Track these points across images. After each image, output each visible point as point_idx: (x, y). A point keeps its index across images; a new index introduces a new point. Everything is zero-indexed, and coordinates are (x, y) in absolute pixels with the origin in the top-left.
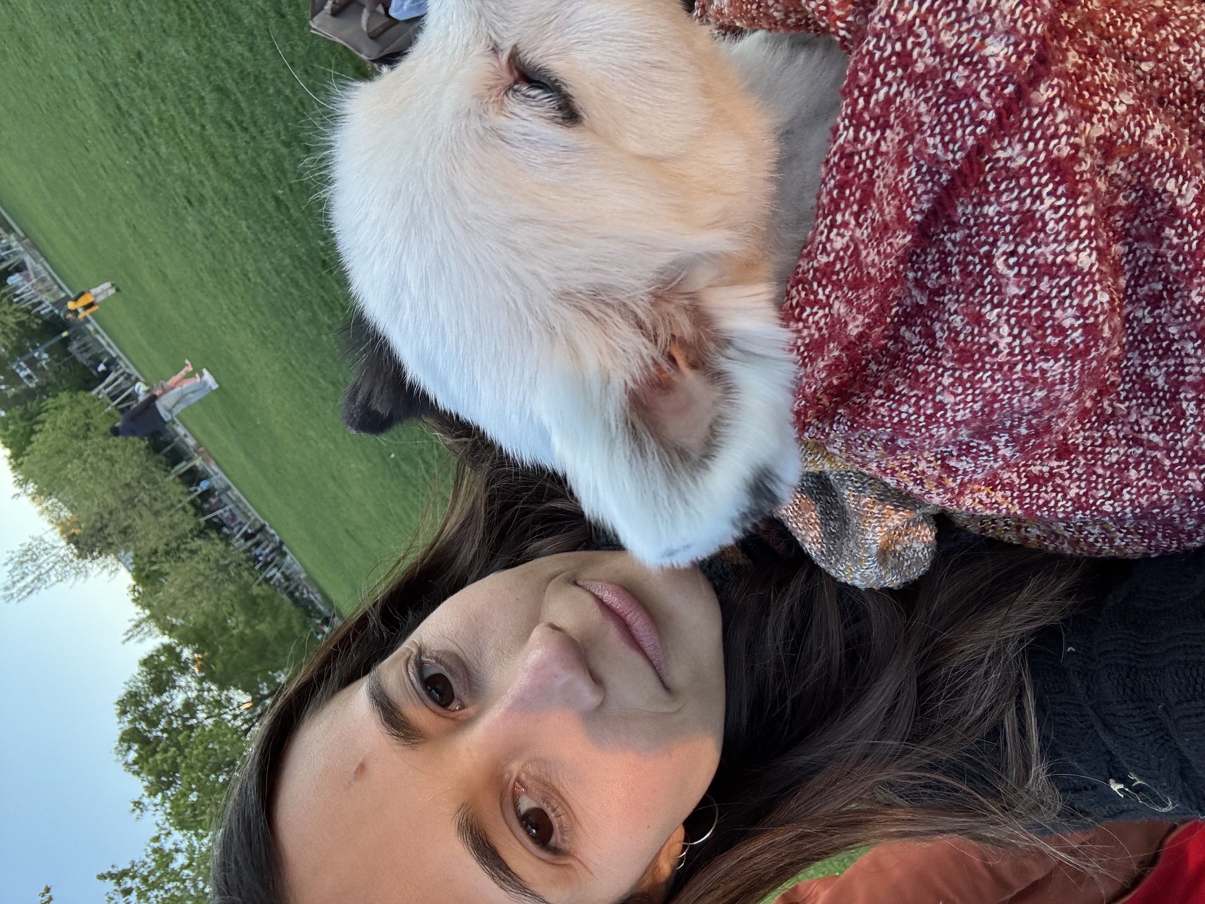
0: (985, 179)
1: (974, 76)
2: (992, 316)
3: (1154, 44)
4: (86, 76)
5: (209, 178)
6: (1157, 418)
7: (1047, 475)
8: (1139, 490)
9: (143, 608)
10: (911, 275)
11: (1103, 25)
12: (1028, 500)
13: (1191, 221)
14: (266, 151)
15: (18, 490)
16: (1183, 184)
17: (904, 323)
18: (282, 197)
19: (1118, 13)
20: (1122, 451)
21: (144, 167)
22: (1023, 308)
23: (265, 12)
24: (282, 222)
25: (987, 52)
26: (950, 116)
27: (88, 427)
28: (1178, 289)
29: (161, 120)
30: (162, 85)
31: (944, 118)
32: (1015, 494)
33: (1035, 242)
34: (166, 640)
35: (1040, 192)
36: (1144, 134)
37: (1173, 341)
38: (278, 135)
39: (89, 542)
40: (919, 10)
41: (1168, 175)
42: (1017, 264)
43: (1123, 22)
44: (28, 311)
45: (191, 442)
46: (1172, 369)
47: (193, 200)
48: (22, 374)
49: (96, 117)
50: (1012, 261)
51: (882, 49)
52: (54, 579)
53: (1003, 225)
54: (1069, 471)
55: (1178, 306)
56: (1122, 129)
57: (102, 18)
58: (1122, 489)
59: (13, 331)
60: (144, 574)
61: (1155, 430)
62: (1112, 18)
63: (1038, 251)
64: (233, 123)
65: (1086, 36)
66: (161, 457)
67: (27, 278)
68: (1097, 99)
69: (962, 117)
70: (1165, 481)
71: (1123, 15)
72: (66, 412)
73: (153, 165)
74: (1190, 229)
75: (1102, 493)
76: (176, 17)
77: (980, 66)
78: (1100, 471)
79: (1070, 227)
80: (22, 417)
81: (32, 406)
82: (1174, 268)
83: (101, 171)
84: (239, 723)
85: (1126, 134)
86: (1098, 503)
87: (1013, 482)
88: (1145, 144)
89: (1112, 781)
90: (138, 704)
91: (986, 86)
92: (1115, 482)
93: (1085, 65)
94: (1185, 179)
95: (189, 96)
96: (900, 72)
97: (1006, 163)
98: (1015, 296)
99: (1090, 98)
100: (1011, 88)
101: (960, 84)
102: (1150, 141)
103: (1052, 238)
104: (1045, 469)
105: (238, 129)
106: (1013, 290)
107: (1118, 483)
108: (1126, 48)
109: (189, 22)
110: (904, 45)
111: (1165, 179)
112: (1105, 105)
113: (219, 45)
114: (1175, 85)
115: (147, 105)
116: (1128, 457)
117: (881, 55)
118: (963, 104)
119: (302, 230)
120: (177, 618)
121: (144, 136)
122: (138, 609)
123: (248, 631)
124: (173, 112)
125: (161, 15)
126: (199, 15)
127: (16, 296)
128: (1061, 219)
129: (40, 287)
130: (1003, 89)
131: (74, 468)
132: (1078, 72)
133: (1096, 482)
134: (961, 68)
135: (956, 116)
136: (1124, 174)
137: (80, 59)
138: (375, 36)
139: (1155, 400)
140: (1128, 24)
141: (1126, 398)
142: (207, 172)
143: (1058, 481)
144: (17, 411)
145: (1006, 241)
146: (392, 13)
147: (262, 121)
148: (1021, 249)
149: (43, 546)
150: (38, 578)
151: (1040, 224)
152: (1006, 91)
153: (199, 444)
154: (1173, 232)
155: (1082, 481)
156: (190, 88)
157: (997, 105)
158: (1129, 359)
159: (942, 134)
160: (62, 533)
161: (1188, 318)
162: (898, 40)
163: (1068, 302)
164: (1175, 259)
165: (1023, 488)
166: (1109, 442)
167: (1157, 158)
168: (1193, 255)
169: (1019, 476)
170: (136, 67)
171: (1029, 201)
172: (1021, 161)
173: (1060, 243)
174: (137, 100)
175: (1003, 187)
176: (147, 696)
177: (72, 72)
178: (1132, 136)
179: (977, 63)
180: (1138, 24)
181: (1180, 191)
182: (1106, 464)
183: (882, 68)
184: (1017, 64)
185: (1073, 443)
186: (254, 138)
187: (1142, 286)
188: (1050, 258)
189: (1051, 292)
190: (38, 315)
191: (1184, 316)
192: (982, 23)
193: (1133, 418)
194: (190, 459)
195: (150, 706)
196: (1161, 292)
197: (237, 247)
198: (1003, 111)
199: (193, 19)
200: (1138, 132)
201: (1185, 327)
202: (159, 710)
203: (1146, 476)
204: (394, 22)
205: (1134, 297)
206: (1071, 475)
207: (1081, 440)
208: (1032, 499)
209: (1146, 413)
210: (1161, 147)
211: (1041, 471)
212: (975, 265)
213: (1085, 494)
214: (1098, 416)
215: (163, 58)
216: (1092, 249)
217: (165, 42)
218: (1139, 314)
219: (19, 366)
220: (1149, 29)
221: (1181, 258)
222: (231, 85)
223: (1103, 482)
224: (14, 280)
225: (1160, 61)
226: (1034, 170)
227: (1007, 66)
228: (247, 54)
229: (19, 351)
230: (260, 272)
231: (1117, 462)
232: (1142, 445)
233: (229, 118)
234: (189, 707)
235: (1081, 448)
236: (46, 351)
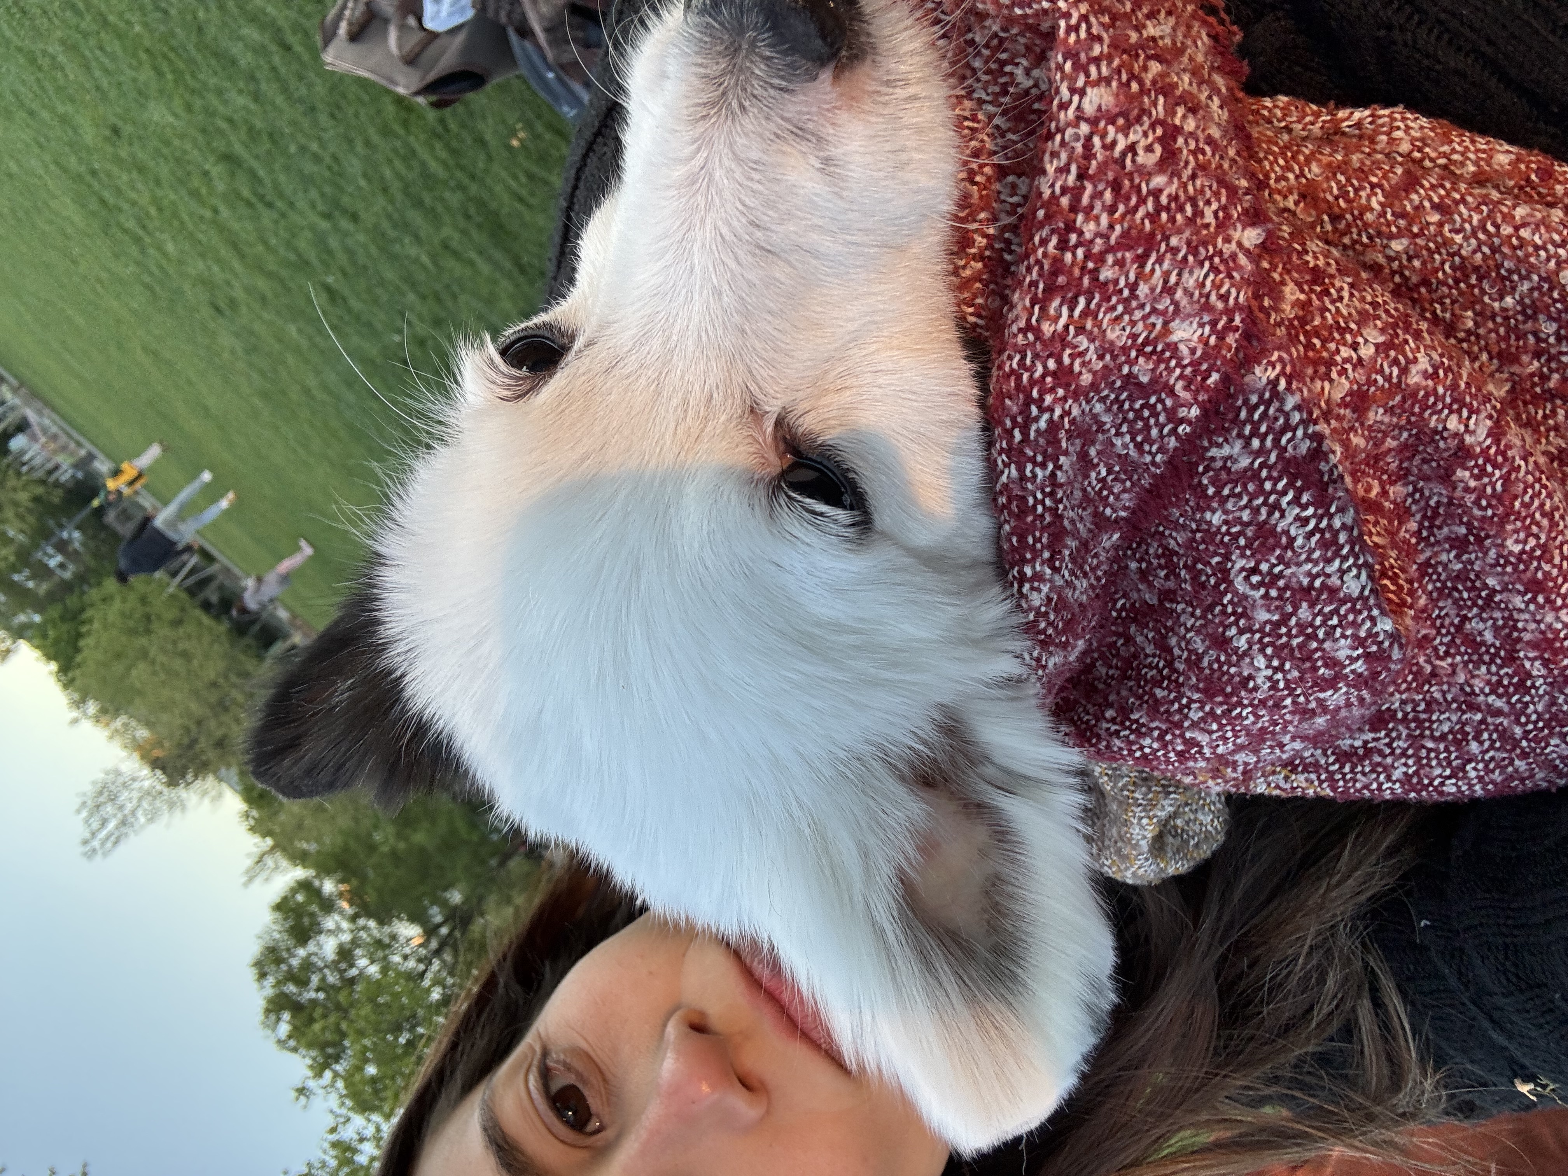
0: (1200, 482)
1: (1162, 366)
2: (1242, 643)
3: (1404, 215)
4: (52, 167)
5: (236, 276)
6: (1494, 679)
7: (1361, 752)
8: (1486, 766)
9: (264, 836)
10: (1133, 565)
11: (1330, 198)
12: (1341, 783)
13: (1487, 460)
14: (302, 229)
15: (75, 714)
16: (1469, 418)
17: (1134, 620)
18: (336, 286)
19: (1348, 180)
20: (1454, 718)
21: (151, 274)
22: (1280, 636)
23: (264, 47)
24: (341, 318)
25: (1174, 338)
26: (1138, 413)
27: (148, 618)
28: (1488, 536)
29: (160, 209)
30: (152, 164)
31: (1131, 415)
32: (1323, 777)
33: (1281, 560)
34: (300, 873)
35: (1277, 501)
36: (1404, 371)
37: (1494, 591)
38: (313, 206)
39: (179, 765)
40: (1071, 316)
41: (1446, 411)
42: (1261, 584)
43: (1356, 190)
44: (43, 482)
45: (283, 614)
46: (1500, 622)
47: (222, 305)
48: (53, 563)
49: (76, 219)
50: (1255, 579)
51: (1031, 370)
52: (142, 820)
53: (1235, 537)
54: (1389, 745)
55: (1492, 553)
56: (1374, 376)
57: (59, 89)
58: (1465, 765)
59: (29, 511)
60: (255, 794)
61: (1493, 692)
62: (1341, 187)
63: (1288, 572)
64: (254, 200)
65: (1307, 252)
66: (248, 640)
67: (34, 438)
68: (1332, 346)
69: (1156, 415)
70: (1518, 751)
71: (1355, 182)
72: (117, 604)
73: (161, 268)
74: (1489, 469)
75: (1438, 771)
76: (152, 73)
77: (1168, 354)
78: (1430, 745)
79: (1324, 544)
80: (62, 619)
81: (72, 601)
82: (1477, 512)
83: (98, 287)
84: (411, 964)
85: (1379, 379)
86: (1436, 783)
87: (1317, 761)
88: (1407, 385)
89: (1517, 1082)
90: (279, 961)
91: (1181, 377)
92: (1453, 757)
93: (1310, 301)
94: (1471, 412)
95: (189, 174)
96: (1061, 392)
97: (1225, 462)
98: (1266, 622)
99: (1323, 346)
100: (1215, 377)
101: (1145, 379)
102: (1414, 378)
103: (1304, 557)
104: (1358, 743)
105: (260, 206)
106: (1262, 616)
107: (1457, 758)
108: (1366, 225)
109: (169, 76)
110: (1059, 361)
111: (1443, 416)
112: (1345, 352)
113: (215, 101)
114: (1443, 263)
115: (138, 191)
116: (1464, 724)
117: (1031, 376)
118: (1153, 400)
119: (369, 325)
120: (308, 841)
121: (141, 232)
122: (256, 839)
123: (402, 845)
124: (173, 196)
125: (131, 73)
126: (181, 65)
127: (24, 464)
128: (1312, 534)
129: (52, 446)
130: (1204, 379)
131: (140, 673)
132: (1301, 313)
133: (1428, 757)
134: (1141, 360)
135: (1146, 413)
136: (1386, 419)
137: (41, 146)
138: (411, 60)
139: (1486, 658)
140: (1363, 194)
141: (1447, 653)
142: (232, 270)
143: (1378, 759)
144: (55, 612)
145: (1243, 556)
146: (429, 24)
147: (288, 190)
148: (1264, 567)
149: (121, 780)
150: (123, 823)
151: (1284, 540)
152: (1210, 381)
153: (294, 616)
154: (1467, 474)
155: (1409, 757)
156: (189, 163)
157: (1200, 399)
158: (1441, 609)
159: (1133, 435)
160: (143, 757)
161: (1509, 569)
162: (1049, 356)
163: (1339, 631)
164: (1477, 503)
165: (1331, 768)
166: (1435, 707)
167: (1427, 395)
168: (1499, 498)
169: (1325, 754)
170: (114, 145)
171: (1264, 511)
172: (1244, 462)
173: (1316, 563)
174: (124, 188)
175: (1226, 492)
176: (288, 950)
177: (34, 163)
178: (1388, 379)
179: (1163, 351)
180: (1378, 191)
181: (1467, 426)
182: (1437, 734)
183: (1035, 394)
184: (1217, 347)
185: (1388, 709)
186: (283, 215)
187: (1440, 528)
188: (1305, 581)
189: (1314, 619)
190: (57, 484)
191: (1504, 566)
192: (1160, 307)
193: (1461, 678)
194: (286, 636)
195: (295, 962)
196: (1466, 536)
197: (290, 359)
198: (1208, 405)
199: (174, 71)
200: (1395, 371)
201: (1506, 578)
202: (308, 966)
203: (1492, 747)
204: (433, 36)
205: (1432, 539)
206: (1393, 750)
207: (1397, 705)
208: (1346, 782)
209: (1477, 673)
210: (1430, 383)
211: (1352, 746)
212: (1208, 576)
213: (1416, 773)
214: (1415, 674)
215: (145, 128)
216: (1359, 568)
217: (142, 106)
218: (1444, 557)
219: (45, 554)
220: (1393, 196)
221: (1484, 503)
222: (238, 149)
223: (1437, 757)
224: (17, 443)
225: (1416, 236)
226: (1264, 473)
227: (1204, 353)
228: (253, 106)
229: (43, 534)
230: (325, 387)
231: (1451, 731)
232: (1479, 710)
233: (246, 193)
234: (345, 954)
235: (1400, 715)
236: (78, 527)
